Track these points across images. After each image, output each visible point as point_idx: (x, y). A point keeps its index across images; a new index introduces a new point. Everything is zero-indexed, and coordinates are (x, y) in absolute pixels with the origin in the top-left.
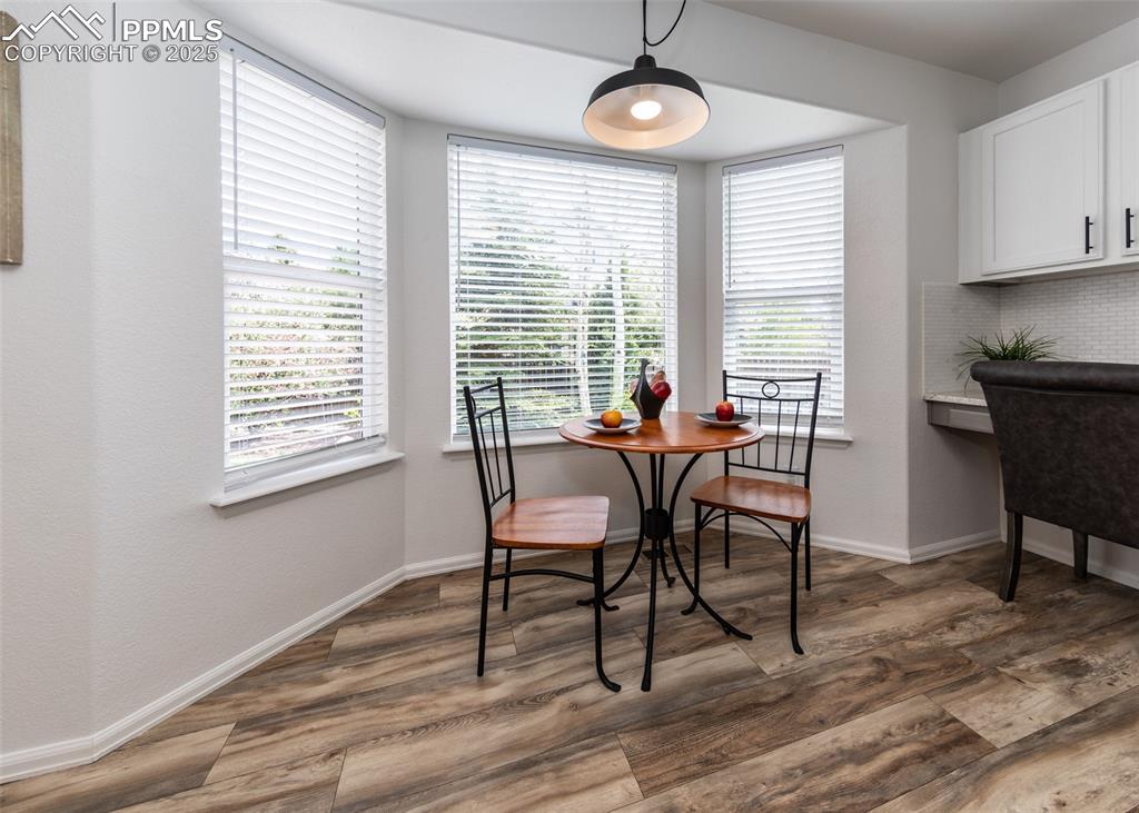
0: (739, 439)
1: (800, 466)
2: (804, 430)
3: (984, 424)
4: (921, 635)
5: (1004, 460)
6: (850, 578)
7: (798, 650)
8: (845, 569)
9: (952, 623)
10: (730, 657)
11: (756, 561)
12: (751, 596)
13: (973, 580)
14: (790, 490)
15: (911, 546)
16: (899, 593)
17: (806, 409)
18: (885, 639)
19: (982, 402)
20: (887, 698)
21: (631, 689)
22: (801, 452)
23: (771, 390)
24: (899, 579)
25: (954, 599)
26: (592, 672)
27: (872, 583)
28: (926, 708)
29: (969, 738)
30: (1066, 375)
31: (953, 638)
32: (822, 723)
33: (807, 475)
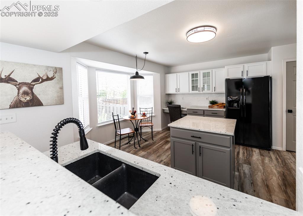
0: (146, 117)
1: (151, 120)
2: (151, 115)
3: (168, 111)
4: (164, 136)
5: (170, 115)
6: (156, 133)
7: (153, 140)
8: (155, 133)
9: (166, 134)
10: (147, 143)
11: (145, 134)
12: (146, 138)
13: (168, 130)
14: (150, 123)
15: (162, 128)
16: (161, 133)
17: (151, 112)
18: (161, 137)
19: (168, 109)
20: (162, 141)
21: (139, 148)
22: (151, 118)
23: (146, 110)
24: (161, 132)
25: (166, 133)
26: (134, 148)
27: (158, 133)
28: (165, 140)
29: (168, 141)
30: (176, 106)
31: (166, 135)
32: (157, 144)
33: (151, 121)
